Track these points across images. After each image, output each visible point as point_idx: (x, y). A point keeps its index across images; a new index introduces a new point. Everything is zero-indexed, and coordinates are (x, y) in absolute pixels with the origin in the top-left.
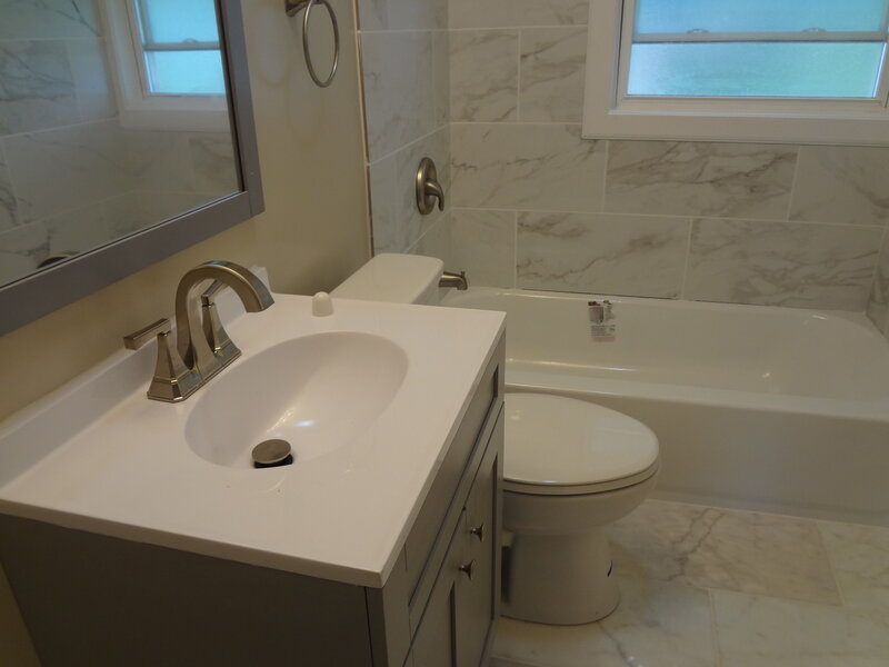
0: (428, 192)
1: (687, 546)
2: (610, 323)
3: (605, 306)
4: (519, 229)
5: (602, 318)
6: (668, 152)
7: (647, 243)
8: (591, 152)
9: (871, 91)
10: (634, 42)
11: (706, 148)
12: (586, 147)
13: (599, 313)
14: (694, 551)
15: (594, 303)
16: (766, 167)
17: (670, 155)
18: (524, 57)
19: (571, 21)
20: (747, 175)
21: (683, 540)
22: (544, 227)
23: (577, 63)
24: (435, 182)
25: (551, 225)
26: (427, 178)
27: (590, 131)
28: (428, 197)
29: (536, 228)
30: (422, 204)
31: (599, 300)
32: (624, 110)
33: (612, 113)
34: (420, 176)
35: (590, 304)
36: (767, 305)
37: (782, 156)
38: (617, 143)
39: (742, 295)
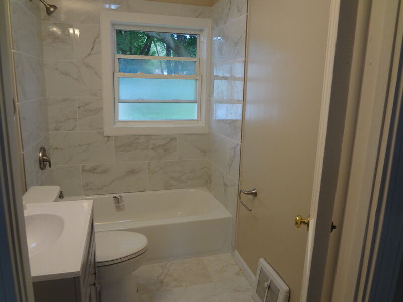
0: (44, 160)
1: (162, 277)
2: (122, 204)
3: (120, 198)
4: (82, 172)
5: (119, 202)
6: (136, 140)
7: (132, 172)
8: (108, 141)
9: (195, 117)
10: (119, 102)
11: (148, 137)
12: (106, 139)
13: (117, 200)
14: (165, 278)
15: (115, 197)
16: (169, 143)
17: (136, 141)
18: (79, 107)
19: (96, 95)
20: (163, 146)
21: (160, 275)
22: (93, 170)
23: (99, 110)
24: (46, 156)
25: (95, 169)
26: (43, 155)
27: (107, 133)
28: (44, 163)
29: (89, 171)
30: (42, 166)
31: (117, 195)
32: (118, 126)
33: (115, 127)
34: (41, 154)
35: (114, 197)
36: (176, 189)
37: (172, 139)
38: (117, 137)
39: (167, 187)
